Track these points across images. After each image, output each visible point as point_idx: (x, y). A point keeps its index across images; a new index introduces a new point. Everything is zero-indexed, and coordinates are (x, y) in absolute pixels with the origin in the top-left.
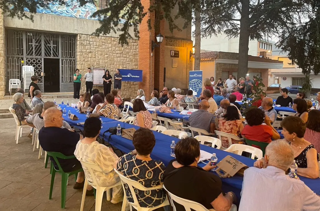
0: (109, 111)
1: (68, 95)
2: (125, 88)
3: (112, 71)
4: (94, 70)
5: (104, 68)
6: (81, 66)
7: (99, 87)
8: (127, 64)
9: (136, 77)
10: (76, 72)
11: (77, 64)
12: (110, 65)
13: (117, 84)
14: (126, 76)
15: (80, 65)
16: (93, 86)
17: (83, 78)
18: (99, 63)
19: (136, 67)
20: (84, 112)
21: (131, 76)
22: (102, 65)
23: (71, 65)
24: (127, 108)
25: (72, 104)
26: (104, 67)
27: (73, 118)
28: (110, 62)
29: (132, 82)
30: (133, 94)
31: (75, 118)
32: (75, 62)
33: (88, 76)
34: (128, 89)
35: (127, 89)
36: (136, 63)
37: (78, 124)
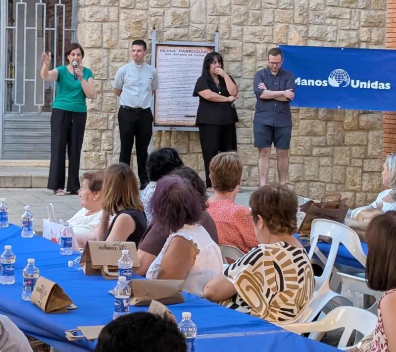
0: (270, 282)
1: (34, 174)
2: (312, 146)
3: (249, 55)
4: (160, 48)
5: (213, 40)
6: (102, 32)
7: (186, 139)
8: (329, 21)
9: (375, 85)
10: (70, 57)
11: (80, 19)
12: (241, 24)
13: (269, 122)
14: (319, 83)
15: (96, 25)
16: (155, 129)
17: (108, 91)
18: (188, 14)
19: (375, 34)
20: (106, 270)
21: (344, 83)
22: (201, 27)
23: (50, 23)
24: (326, 253)
25: (47, 222)
26: (209, 38)
27: (46, 298)
28: (243, 9)
29: (349, 112)
30: (357, 180)
31: (58, 304)
32: (69, 12)
33: (129, 80)
34: (329, 150)
35: (324, 150)
36: (373, 13)
37: (69, 335)
